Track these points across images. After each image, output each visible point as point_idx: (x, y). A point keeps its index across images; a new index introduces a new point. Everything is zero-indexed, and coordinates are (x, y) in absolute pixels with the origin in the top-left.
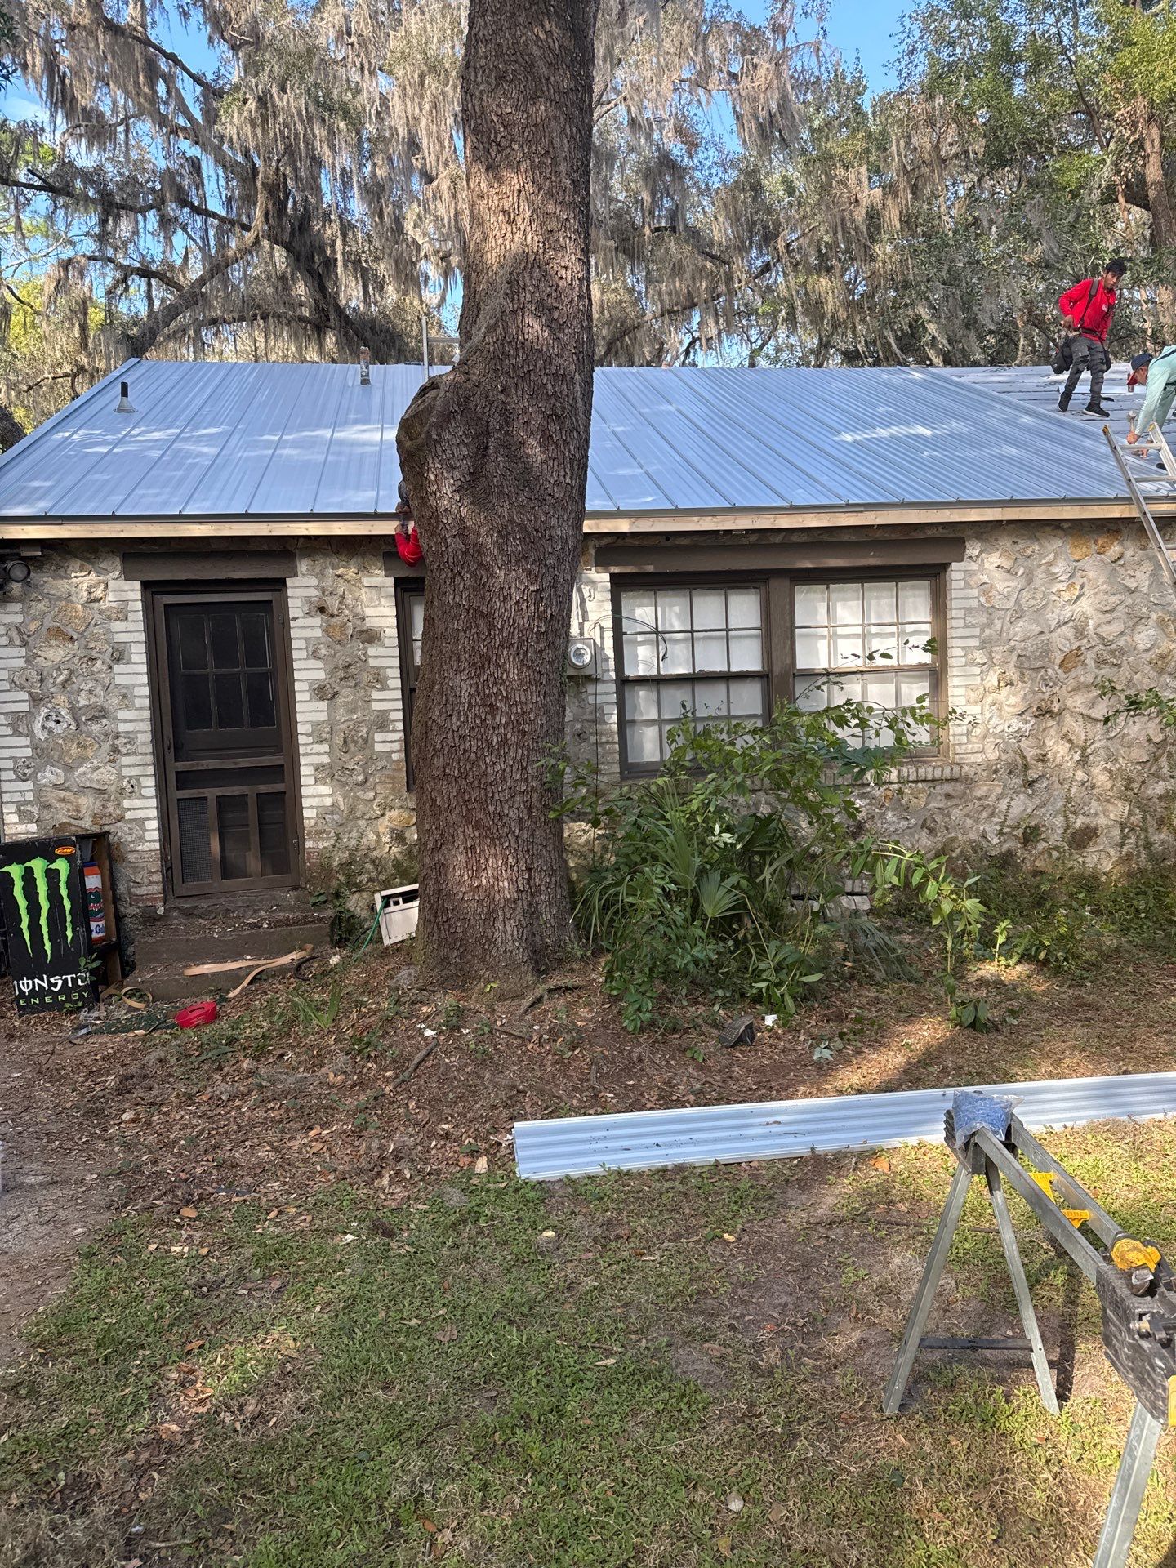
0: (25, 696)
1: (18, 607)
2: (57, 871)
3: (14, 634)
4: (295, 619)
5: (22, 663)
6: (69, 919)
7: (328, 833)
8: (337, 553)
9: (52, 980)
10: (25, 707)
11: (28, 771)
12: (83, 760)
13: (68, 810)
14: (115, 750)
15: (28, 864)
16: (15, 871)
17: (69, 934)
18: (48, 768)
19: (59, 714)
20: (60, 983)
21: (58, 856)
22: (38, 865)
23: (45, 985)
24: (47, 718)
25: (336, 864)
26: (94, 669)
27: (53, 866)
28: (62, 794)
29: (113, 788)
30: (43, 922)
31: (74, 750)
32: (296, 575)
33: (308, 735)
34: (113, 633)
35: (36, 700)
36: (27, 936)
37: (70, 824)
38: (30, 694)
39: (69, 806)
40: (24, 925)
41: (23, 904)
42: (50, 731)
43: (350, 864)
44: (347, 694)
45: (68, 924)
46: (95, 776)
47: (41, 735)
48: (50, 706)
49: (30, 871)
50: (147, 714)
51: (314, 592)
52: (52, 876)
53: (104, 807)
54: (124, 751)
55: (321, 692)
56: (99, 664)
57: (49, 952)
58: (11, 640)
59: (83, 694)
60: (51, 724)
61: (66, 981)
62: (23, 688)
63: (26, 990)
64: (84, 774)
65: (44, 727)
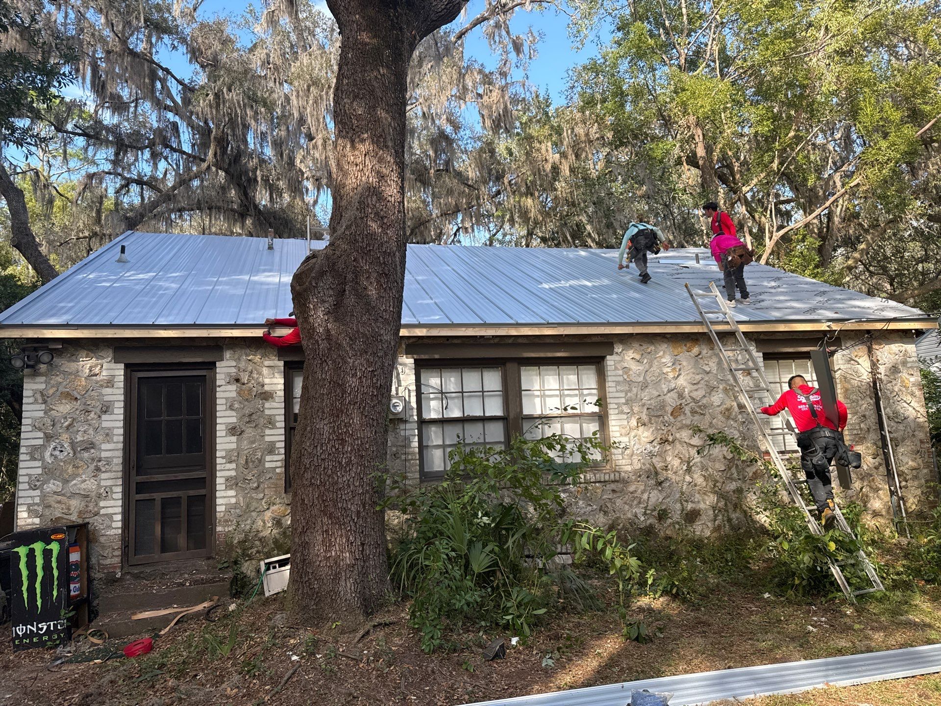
0: (41, 435)
1: (43, 379)
2: (51, 550)
3: (38, 396)
4: (219, 386)
5: (41, 414)
6: (56, 583)
7: (232, 521)
8: (249, 347)
9: (40, 626)
10: (40, 442)
11: (38, 484)
12: (75, 476)
13: (62, 509)
14: (98, 469)
15: (31, 546)
16: (22, 551)
17: (55, 593)
18: (52, 481)
19: (62, 446)
20: (45, 627)
21: (53, 540)
22: (38, 547)
23: (35, 629)
24: (54, 449)
25: (236, 542)
26: (89, 418)
27: (48, 547)
28: (59, 498)
29: (93, 494)
30: (38, 586)
31: (70, 470)
32: (222, 360)
33: (223, 458)
34: (103, 395)
35: (48, 438)
36: (25, 595)
37: (62, 518)
38: (45, 433)
39: (63, 506)
40: (24, 588)
41: (25, 573)
42: (56, 457)
43: (245, 541)
44: (250, 432)
45: (55, 587)
46: (83, 486)
47: (49, 460)
48: (57, 441)
49: (32, 551)
50: (121, 446)
51: (234, 370)
52: (47, 554)
53: (87, 506)
54: (103, 469)
55: (233, 430)
56: (92, 415)
57: (39, 606)
58: (36, 400)
59: (80, 433)
60: (57, 453)
61: (49, 626)
62: (40, 430)
63: (20, 634)
64: (75, 485)
65: (52, 455)
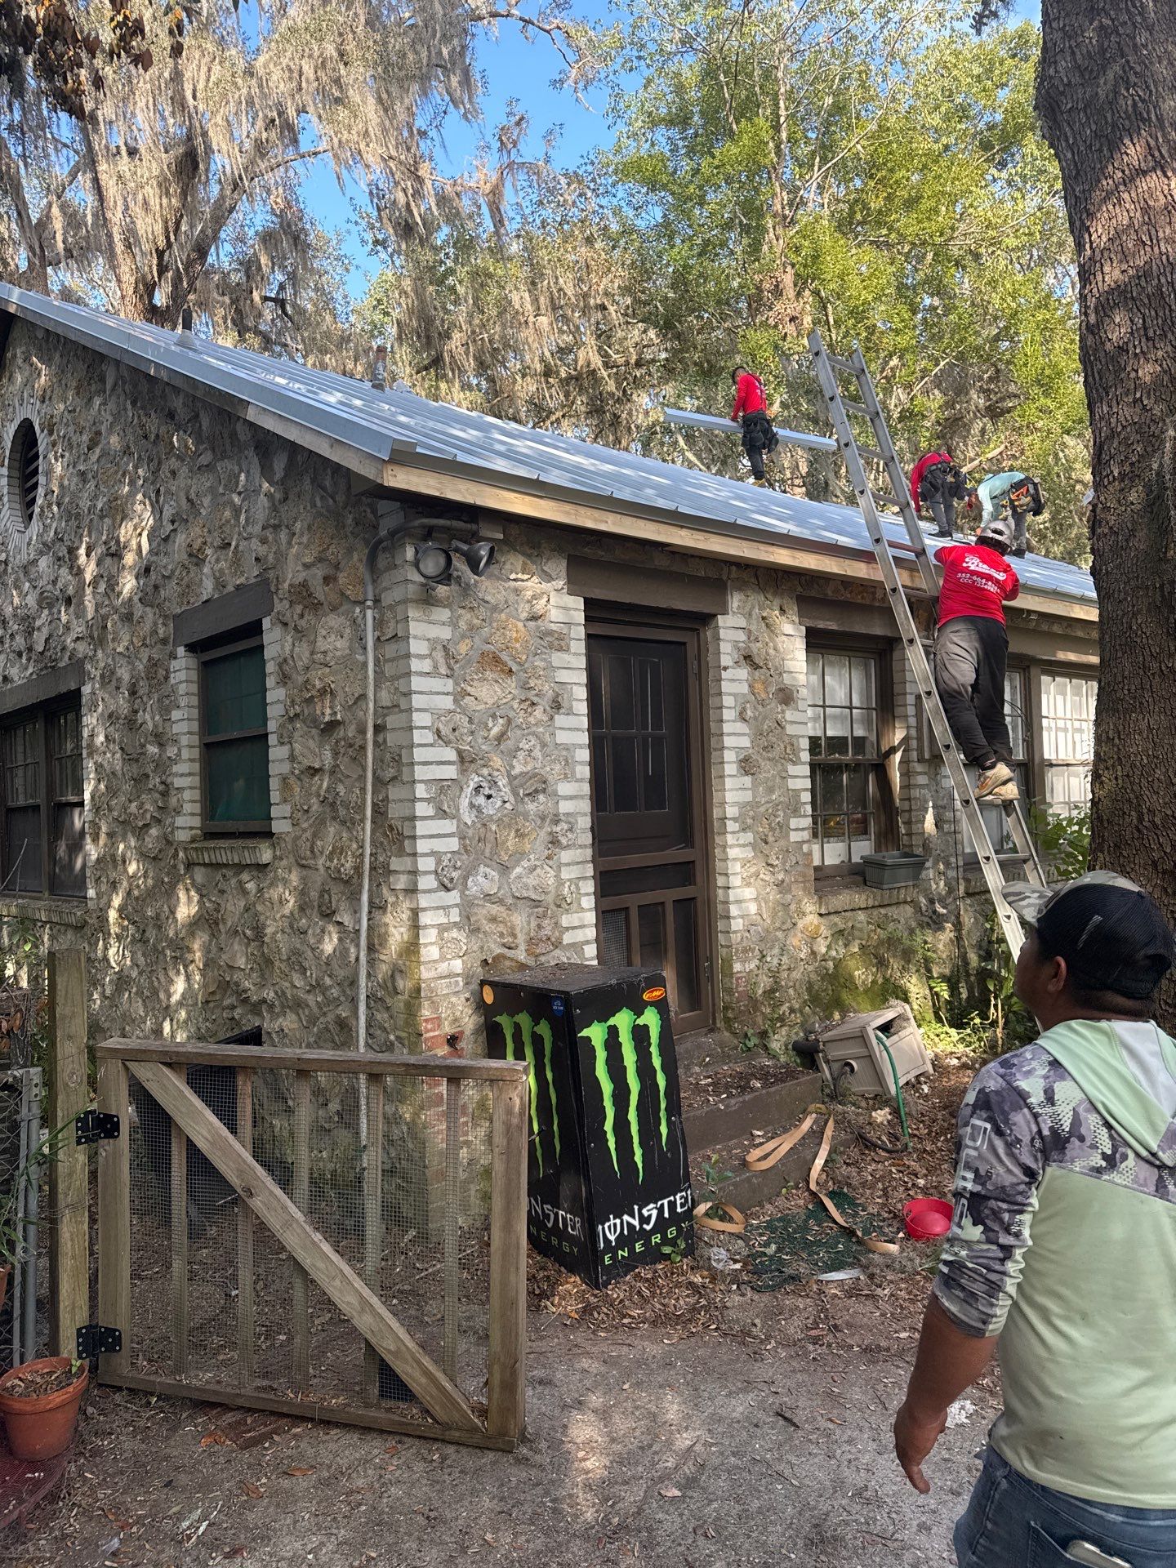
0: (451, 755)
1: (444, 614)
3: (439, 655)
4: (725, 669)
5: (447, 702)
6: (663, 1105)
7: (753, 951)
8: (762, 588)
9: (645, 1212)
10: (451, 772)
11: (455, 875)
12: (521, 855)
13: (502, 935)
14: (554, 842)
15: (612, 1022)
16: (595, 1033)
17: (664, 1130)
18: (482, 869)
19: (494, 783)
20: (655, 1213)
21: (647, 1004)
22: (623, 1020)
23: (636, 1223)
24: (478, 789)
25: (760, 992)
26: (532, 720)
27: (640, 1021)
28: (495, 909)
29: (550, 898)
30: (632, 1116)
31: (511, 842)
32: (725, 613)
33: (735, 819)
34: (554, 669)
35: (465, 761)
36: (612, 1144)
37: (504, 957)
38: (460, 753)
39: (501, 928)
40: (608, 1126)
41: (607, 1088)
42: (479, 809)
43: (776, 990)
44: (768, 770)
45: (663, 1114)
46: (531, 881)
49: (613, 1031)
50: (586, 789)
51: (741, 636)
52: (640, 1035)
53: (539, 926)
55: (746, 765)
56: (538, 713)
57: (640, 1166)
58: (436, 667)
59: (521, 755)
62: (447, 743)
63: (612, 1238)
64: (519, 877)
